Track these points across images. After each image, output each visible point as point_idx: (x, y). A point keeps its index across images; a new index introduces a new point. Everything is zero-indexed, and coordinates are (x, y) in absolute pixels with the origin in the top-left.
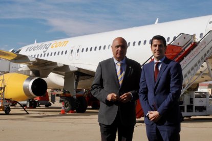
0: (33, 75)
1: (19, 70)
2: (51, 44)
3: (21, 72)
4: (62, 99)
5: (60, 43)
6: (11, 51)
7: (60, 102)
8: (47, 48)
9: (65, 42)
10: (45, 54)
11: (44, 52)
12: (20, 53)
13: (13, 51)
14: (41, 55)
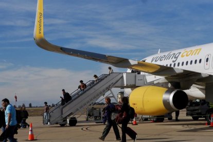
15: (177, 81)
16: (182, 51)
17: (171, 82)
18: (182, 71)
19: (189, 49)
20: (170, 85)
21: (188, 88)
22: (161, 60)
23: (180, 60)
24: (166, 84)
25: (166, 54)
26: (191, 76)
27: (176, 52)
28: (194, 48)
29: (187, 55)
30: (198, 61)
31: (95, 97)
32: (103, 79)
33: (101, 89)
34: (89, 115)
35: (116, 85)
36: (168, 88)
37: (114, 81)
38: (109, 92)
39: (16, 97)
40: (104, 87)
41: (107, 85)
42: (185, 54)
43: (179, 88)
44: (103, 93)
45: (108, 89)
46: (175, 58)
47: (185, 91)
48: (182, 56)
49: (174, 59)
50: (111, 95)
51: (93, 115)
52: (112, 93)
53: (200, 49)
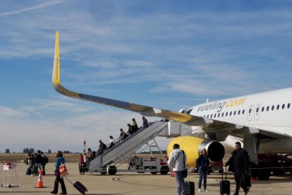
15: (213, 131)
16: (228, 101)
17: (207, 133)
18: (212, 122)
19: (234, 99)
20: (206, 136)
21: (224, 140)
22: (207, 110)
23: (224, 110)
24: (203, 134)
25: (212, 103)
26: (226, 127)
27: (222, 101)
28: (238, 99)
29: (232, 106)
30: (241, 112)
31: (137, 146)
33: (144, 138)
34: (131, 164)
35: (160, 134)
36: (204, 138)
37: (158, 129)
38: (152, 141)
39: (85, 143)
40: (147, 136)
41: (151, 134)
42: (230, 104)
43: (214, 140)
44: (146, 141)
45: (152, 137)
46: (220, 107)
48: (227, 106)
49: (219, 109)
50: (154, 144)
51: (134, 164)
52: (155, 142)
53: (245, 100)
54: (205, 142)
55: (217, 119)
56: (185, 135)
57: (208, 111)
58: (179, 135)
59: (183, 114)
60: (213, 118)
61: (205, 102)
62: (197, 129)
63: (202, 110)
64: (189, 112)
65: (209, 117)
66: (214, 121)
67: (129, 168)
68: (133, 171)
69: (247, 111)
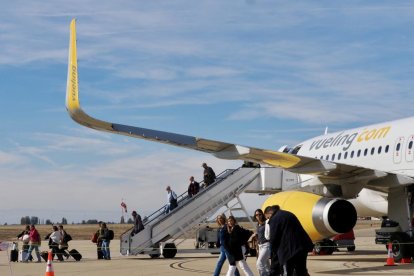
0: (330, 194)
1: (303, 185)
2: (356, 134)
3: (307, 189)
4: (379, 237)
5: (375, 131)
6: (281, 150)
7: (377, 241)
8: (349, 142)
9: (383, 129)
10: (346, 154)
11: (345, 149)
12: (300, 153)
13: (286, 151)
14: (340, 155)
15: (337, 183)
16: (360, 131)
17: (327, 185)
18: (334, 166)
19: (370, 128)
20: (325, 190)
21: (355, 195)
22: (325, 147)
23: (355, 147)
24: (320, 187)
25: (334, 135)
26: (358, 174)
27: (350, 132)
28: (378, 127)
29: (367, 139)
30: (383, 149)
31: (209, 209)
32: (225, 178)
33: (222, 195)
34: (200, 240)
35: (249, 188)
36: (322, 195)
37: (244, 181)
38: (235, 200)
40: (227, 192)
41: (231, 189)
42: (364, 136)
43: (339, 196)
44: (224, 201)
45: (234, 195)
46: (348, 142)
47: (350, 201)
48: (359, 140)
49: (346, 145)
50: (239, 206)
51: (206, 239)
52: (240, 202)
53: (389, 128)
54: (324, 201)
55: (342, 161)
56: (289, 189)
57: (326, 150)
58: (280, 190)
59: (285, 155)
60: (336, 160)
61: (322, 133)
62: (309, 179)
63: (317, 148)
64: (295, 152)
65: (330, 159)
66: (339, 165)
67: (197, 247)
68: (204, 251)
69: (392, 148)
